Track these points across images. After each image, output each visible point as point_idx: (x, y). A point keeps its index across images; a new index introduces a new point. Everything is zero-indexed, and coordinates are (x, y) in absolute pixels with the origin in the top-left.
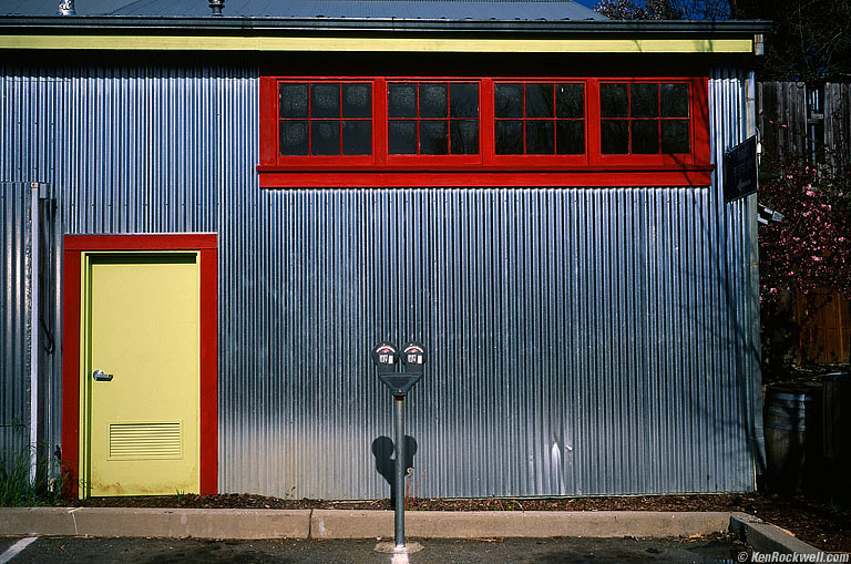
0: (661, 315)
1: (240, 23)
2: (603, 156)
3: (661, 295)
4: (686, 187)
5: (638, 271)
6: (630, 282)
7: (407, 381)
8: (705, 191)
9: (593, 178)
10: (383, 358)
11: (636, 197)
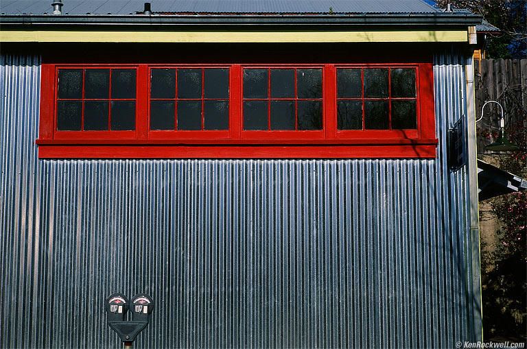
0: (392, 273)
1: (21, 19)
2: (339, 131)
3: (391, 255)
4: (414, 159)
5: (370, 233)
6: (363, 243)
7: (134, 329)
8: (431, 162)
9: (330, 151)
10: (113, 308)
11: (369, 168)
